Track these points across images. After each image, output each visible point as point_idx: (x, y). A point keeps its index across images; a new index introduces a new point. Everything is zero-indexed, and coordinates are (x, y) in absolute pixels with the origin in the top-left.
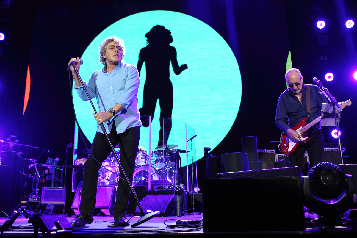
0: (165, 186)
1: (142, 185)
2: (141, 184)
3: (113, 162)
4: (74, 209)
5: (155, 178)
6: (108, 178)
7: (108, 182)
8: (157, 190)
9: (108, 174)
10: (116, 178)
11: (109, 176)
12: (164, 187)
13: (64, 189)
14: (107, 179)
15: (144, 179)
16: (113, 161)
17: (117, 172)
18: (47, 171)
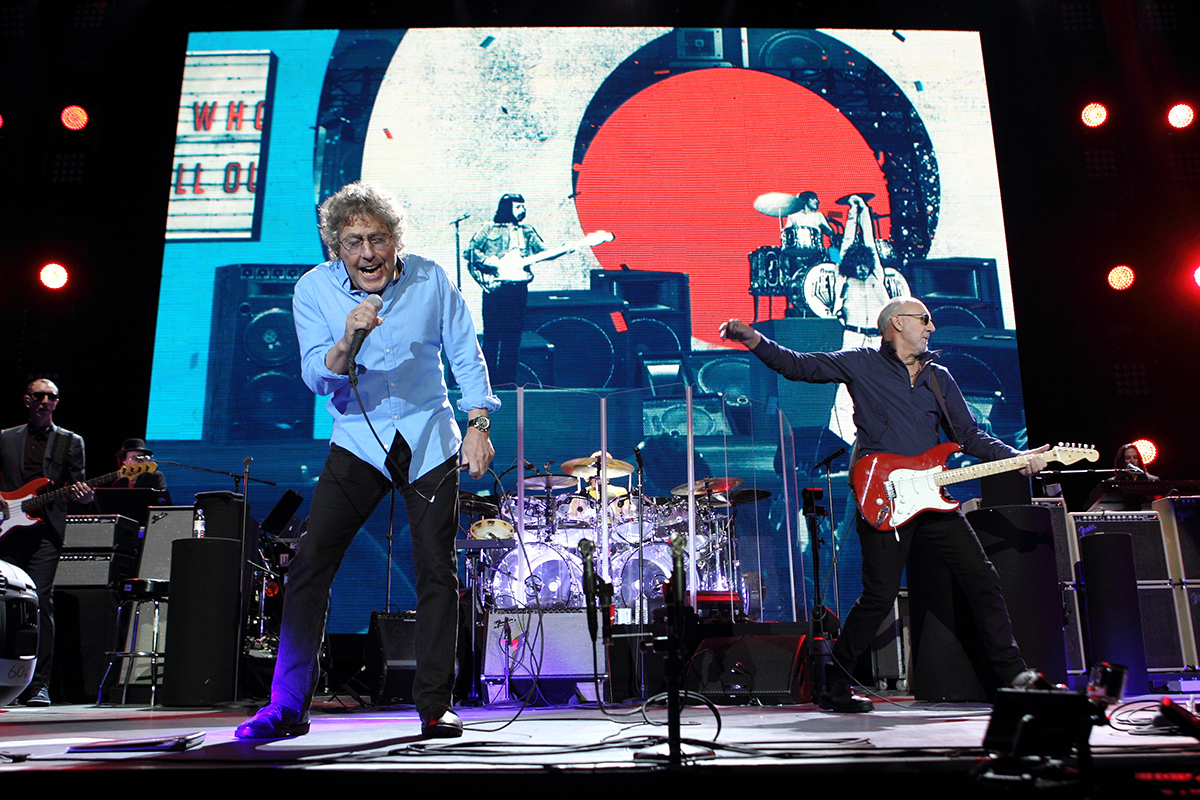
4: (488, 682)
14: (535, 587)
18: (284, 557)
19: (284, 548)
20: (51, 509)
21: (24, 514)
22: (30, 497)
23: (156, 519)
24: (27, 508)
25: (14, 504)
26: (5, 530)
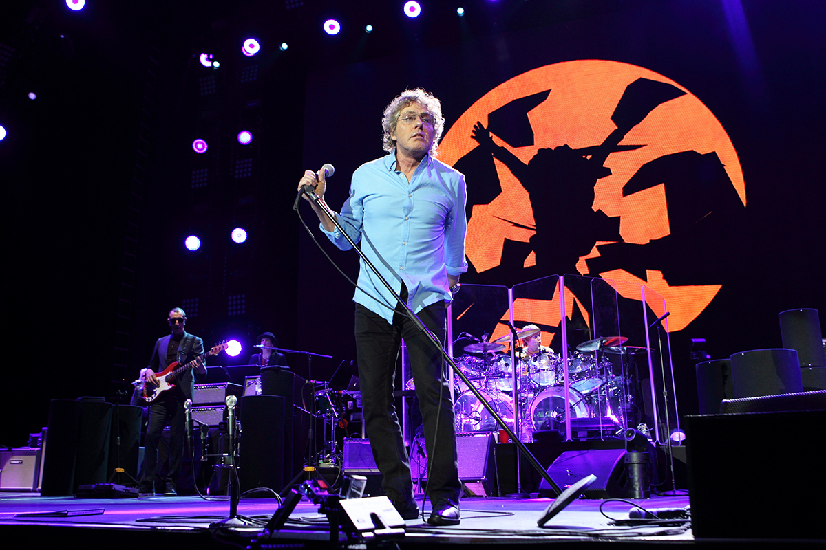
0: (604, 431)
1: (552, 429)
2: (550, 427)
3: (485, 380)
5: (581, 413)
6: (478, 415)
7: (478, 425)
8: (585, 440)
11: (480, 411)
12: (601, 432)
14: (476, 419)
15: (555, 417)
16: (485, 377)
17: (496, 402)
18: (350, 403)
19: (349, 398)
20: (181, 379)
21: (166, 383)
22: (169, 373)
23: (250, 384)
24: (169, 381)
25: (162, 379)
26: (158, 393)
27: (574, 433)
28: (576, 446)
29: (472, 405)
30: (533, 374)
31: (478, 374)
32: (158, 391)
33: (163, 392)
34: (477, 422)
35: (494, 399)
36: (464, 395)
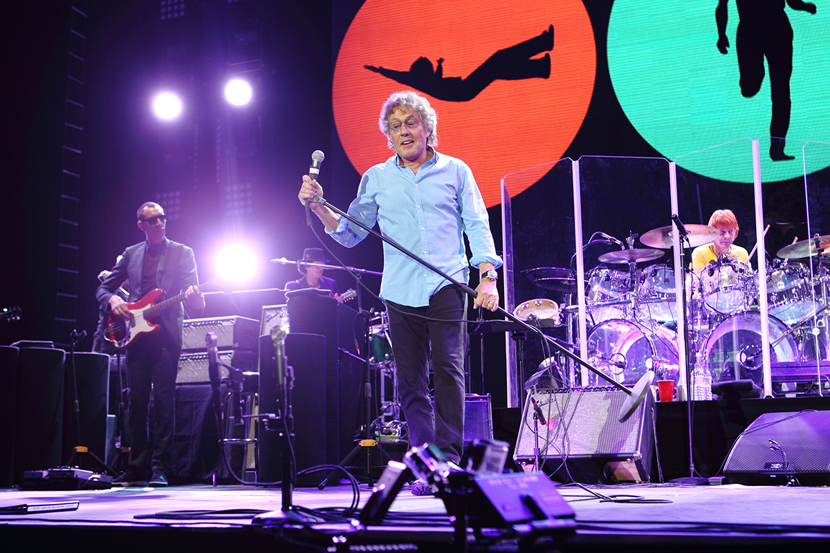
0: (823, 382)
1: (737, 379)
2: (733, 376)
3: (633, 305)
4: (521, 461)
5: (785, 354)
6: (621, 359)
7: (622, 375)
8: (793, 395)
9: (619, 347)
10: (646, 359)
11: (624, 352)
12: (819, 383)
13: (483, 398)
14: (620, 365)
15: (744, 360)
16: (633, 301)
17: (650, 338)
21: (145, 322)
22: (148, 307)
23: (270, 318)
25: (138, 313)
26: (133, 336)
27: (776, 386)
28: (779, 404)
29: (612, 345)
30: (707, 295)
31: (620, 296)
32: (134, 332)
33: (141, 335)
34: (621, 370)
35: (648, 334)
36: (600, 328)
